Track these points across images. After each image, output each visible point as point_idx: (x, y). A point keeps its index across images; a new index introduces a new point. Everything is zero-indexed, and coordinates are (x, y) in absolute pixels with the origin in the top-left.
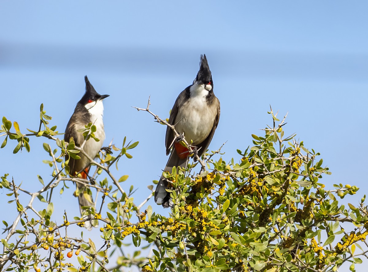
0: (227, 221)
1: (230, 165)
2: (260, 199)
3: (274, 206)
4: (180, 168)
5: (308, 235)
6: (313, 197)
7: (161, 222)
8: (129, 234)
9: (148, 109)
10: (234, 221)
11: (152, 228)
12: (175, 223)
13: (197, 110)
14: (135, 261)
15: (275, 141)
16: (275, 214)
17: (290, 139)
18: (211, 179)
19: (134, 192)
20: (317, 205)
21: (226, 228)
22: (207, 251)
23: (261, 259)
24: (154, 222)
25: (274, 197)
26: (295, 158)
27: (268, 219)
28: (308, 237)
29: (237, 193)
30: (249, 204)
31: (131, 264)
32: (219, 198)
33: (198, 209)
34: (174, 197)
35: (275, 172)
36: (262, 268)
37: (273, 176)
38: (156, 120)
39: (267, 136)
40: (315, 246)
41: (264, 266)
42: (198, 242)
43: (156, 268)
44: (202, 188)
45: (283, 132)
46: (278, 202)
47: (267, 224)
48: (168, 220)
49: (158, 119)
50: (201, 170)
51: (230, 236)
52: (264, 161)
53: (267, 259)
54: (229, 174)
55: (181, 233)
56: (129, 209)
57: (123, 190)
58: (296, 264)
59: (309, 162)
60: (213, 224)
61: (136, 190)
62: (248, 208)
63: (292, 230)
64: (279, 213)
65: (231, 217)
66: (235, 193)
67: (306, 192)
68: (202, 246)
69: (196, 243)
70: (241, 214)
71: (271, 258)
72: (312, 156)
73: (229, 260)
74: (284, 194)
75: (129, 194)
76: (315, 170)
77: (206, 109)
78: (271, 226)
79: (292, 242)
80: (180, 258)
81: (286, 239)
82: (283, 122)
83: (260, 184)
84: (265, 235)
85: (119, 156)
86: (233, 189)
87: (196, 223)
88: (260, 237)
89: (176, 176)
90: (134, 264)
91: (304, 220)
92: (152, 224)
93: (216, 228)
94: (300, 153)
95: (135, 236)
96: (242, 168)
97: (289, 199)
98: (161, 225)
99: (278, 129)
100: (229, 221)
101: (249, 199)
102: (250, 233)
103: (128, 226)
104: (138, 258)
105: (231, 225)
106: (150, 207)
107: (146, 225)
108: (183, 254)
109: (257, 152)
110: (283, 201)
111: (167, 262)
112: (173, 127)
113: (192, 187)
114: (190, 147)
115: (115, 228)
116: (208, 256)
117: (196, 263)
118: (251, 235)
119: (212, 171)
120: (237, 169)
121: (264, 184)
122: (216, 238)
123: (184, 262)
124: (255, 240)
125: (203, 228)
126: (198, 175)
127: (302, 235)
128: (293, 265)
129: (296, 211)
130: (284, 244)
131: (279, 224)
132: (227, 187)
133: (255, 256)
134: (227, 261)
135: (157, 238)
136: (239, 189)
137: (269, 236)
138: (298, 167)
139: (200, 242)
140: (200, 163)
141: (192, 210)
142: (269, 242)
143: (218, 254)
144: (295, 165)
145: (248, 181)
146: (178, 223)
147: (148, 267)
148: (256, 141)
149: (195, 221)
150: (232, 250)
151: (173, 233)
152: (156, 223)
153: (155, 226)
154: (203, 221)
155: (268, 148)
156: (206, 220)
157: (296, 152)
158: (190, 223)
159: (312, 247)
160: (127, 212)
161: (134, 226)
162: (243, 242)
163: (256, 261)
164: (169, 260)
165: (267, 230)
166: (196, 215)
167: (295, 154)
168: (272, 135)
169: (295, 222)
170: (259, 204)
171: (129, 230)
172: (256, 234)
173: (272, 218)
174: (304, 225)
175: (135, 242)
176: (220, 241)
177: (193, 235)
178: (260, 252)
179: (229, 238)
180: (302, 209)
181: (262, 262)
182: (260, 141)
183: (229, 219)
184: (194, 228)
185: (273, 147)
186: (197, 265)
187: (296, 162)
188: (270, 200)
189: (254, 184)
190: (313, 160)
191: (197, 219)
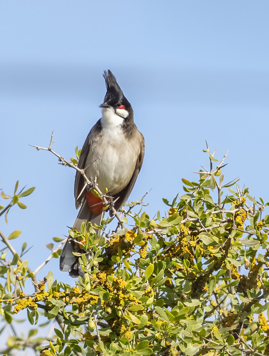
0: (150, 292)
1: (155, 220)
2: (192, 263)
3: (211, 272)
4: (91, 225)
5: (254, 309)
6: (262, 260)
7: (65, 292)
8: (23, 308)
9: (50, 148)
10: (159, 291)
11: (54, 302)
12: (83, 294)
13: (114, 146)
14: (30, 343)
15: (213, 188)
16: (212, 282)
17: (232, 185)
18: (131, 238)
19: (27, 251)
20: (266, 271)
21: (150, 301)
22: (125, 332)
23: (194, 342)
24: (56, 293)
25: (211, 261)
26: (239, 211)
27: (203, 288)
28: (254, 311)
29: (163, 255)
30: (178, 269)
31: (25, 346)
32: (140, 261)
33: (114, 277)
34: (84, 263)
35: (213, 228)
36: (195, 353)
37: (210, 233)
38: (61, 162)
39: (202, 181)
40: (263, 324)
41: (198, 350)
42: (113, 320)
43: (58, 353)
44: (119, 249)
45: (223, 176)
46: (216, 267)
47: (201, 295)
48: (73, 290)
49: (63, 161)
50: (118, 227)
51: (154, 312)
52: (200, 215)
53: (203, 341)
54: (155, 231)
55: (91, 309)
56: (22, 275)
57: (14, 249)
58: (240, 348)
59: (257, 214)
60: (134, 296)
61: (30, 248)
62: (177, 275)
63: (235, 303)
64: (218, 280)
65: (155, 287)
66: (161, 255)
67: (252, 253)
68: (119, 325)
69: (110, 321)
70: (168, 282)
71: (208, 340)
72: (260, 206)
73: (153, 343)
74: (224, 257)
75: (22, 254)
76: (264, 225)
77: (125, 144)
78: (207, 297)
79: (235, 318)
80: (90, 339)
81: (226, 316)
82: (222, 162)
83: (193, 243)
84: (200, 309)
85: (10, 206)
86: (158, 250)
87: (111, 296)
88: (193, 313)
89: (87, 235)
90: (29, 346)
91: (250, 289)
92: (52, 295)
93: (137, 302)
94: (246, 204)
95: (31, 311)
96: (171, 224)
97: (230, 262)
98: (65, 297)
99: (216, 171)
100: (153, 291)
101: (179, 262)
102: (180, 308)
103: (22, 297)
104: (34, 338)
105: (155, 297)
106: (50, 273)
107: (45, 297)
108: (93, 334)
109: (188, 201)
110: (222, 265)
111: (74, 345)
112: (82, 171)
113: (106, 249)
114: (104, 198)
115: (4, 300)
116: (126, 337)
117: (111, 347)
118: (181, 310)
119: (132, 228)
120: (164, 226)
121: (198, 243)
122: (136, 313)
123: (95, 346)
124: (187, 317)
125: (119, 302)
126: (115, 233)
127: (247, 309)
128: (236, 350)
129: (240, 278)
130: (223, 322)
131: (217, 295)
132: (149, 247)
133: (186, 338)
134: (150, 344)
135: (59, 313)
136: (166, 250)
137: (205, 311)
138: (243, 221)
139: (116, 320)
140: (117, 217)
141: (106, 278)
142: (205, 318)
143: (139, 335)
144: (239, 219)
145: (178, 240)
146: (86, 294)
147: (48, 352)
148: (187, 187)
149: (110, 292)
150: (157, 330)
151: (79, 306)
152: (58, 295)
153: (57, 298)
154: (120, 293)
155: (203, 197)
156: (125, 292)
157: (241, 203)
158: (103, 295)
159: (260, 325)
160: (20, 279)
161: (30, 297)
162: (171, 319)
163: (188, 344)
164: (76, 342)
165: (202, 303)
166: (111, 285)
167: (239, 205)
168: (208, 180)
169: (238, 293)
170: (192, 270)
171: (24, 303)
172: (188, 309)
173: (208, 287)
174: (251, 297)
175: (31, 318)
176: (141, 318)
177: (106, 310)
178: (193, 332)
179: (153, 313)
180: (247, 276)
181: (196, 344)
182: (192, 188)
183: (153, 290)
184: (109, 302)
185: (210, 195)
186: (112, 350)
187: (240, 215)
188: (205, 264)
189: (185, 243)
190: (261, 212)
191: (112, 290)
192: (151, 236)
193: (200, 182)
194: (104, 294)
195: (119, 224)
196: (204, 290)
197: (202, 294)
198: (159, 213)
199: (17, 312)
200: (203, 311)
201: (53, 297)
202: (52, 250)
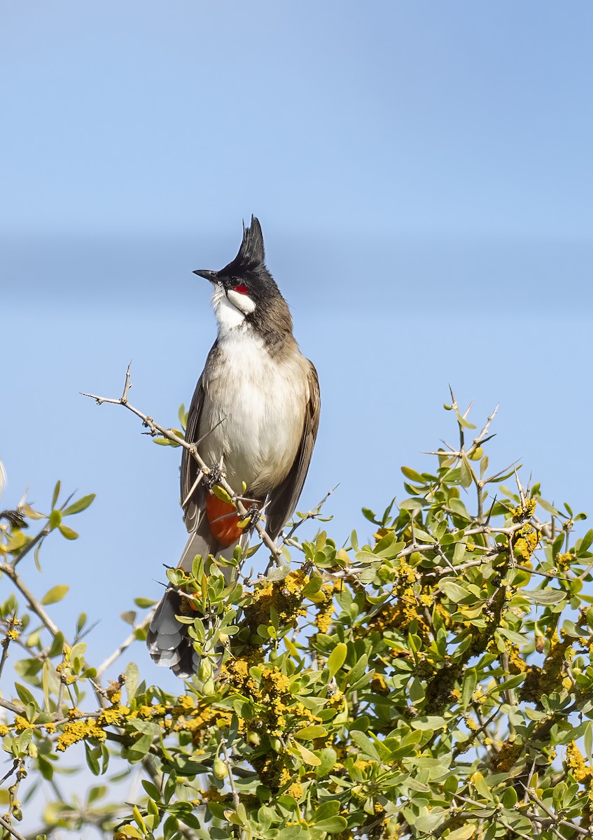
0: (340, 702)
1: (347, 551)
2: (426, 642)
3: (465, 659)
5: (557, 734)
6: (571, 632)
7: (163, 707)
8: (77, 741)
9: (124, 398)
10: (359, 701)
11: (140, 726)
12: (201, 710)
14: (92, 815)
15: (465, 484)
16: (468, 681)
17: (506, 477)
18: (297, 587)
19: (89, 631)
20: (580, 655)
21: (339, 720)
22: (289, 783)
23: (433, 803)
24: (143, 707)
25: (465, 635)
26: (521, 529)
27: (449, 694)
28: (557, 740)
29: (365, 625)
30: (397, 654)
31: (81, 821)
32: (318, 640)
33: (263, 668)
34: (199, 637)
35: (468, 568)
36: (436, 827)
37: (461, 578)
38: (148, 430)
39: (443, 470)
40: (577, 765)
41: (442, 821)
42: (264, 758)
43: (151, 831)
44: (272, 611)
45: (487, 460)
46: (476, 648)
47: (447, 708)
48: (181, 702)
49: (151, 424)
50: (270, 565)
51: (349, 743)
52: (441, 538)
53: (451, 801)
54: (346, 573)
55: (217, 736)
56: (73, 673)
57: (55, 624)
58: (529, 813)
59: (558, 537)
60: (305, 708)
61: (94, 625)
62: (395, 667)
63: (517, 721)
64: (480, 676)
65: (351, 691)
66: (361, 627)
67: (551, 619)
68: (276, 769)
69: (258, 762)
70: (377, 682)
71: (462, 798)
72: (566, 521)
73: (348, 807)
74: (492, 627)
76: (574, 559)
78: (458, 712)
79: (517, 754)
80: (217, 803)
81: (499, 749)
82: (485, 432)
83: (427, 600)
84: (443, 737)
85: (43, 534)
86: (354, 615)
87: (258, 709)
88: (430, 744)
89: (204, 581)
90: (88, 822)
91: (548, 695)
92: (137, 712)
93: (312, 720)
95: (92, 747)
96: (379, 557)
97: (505, 639)
98: (164, 716)
99: (471, 450)
100: (345, 700)
101: (397, 640)
102: (403, 733)
103: (72, 718)
104: (100, 805)
105: (351, 713)
106: (132, 667)
107: (121, 716)
108: (224, 792)
109: (415, 513)
110: (489, 644)
111: (182, 813)
112: (193, 447)
113: (247, 611)
114: (240, 502)
115: (37, 726)
116: (292, 795)
117: (261, 816)
118: (406, 737)
119: (299, 566)
120: (367, 561)
121: (438, 601)
122: (312, 746)
123: (228, 814)
124: (418, 751)
125: (276, 720)
126: (263, 576)
127: (542, 735)
128: (522, 817)
129: (526, 671)
130: (494, 762)
131: (480, 708)
132: (337, 610)
133: (417, 795)
134: (342, 808)
135: (152, 750)
136: (371, 615)
137: (454, 741)
138: (530, 552)
139: (269, 758)
141: (246, 672)
142: (456, 754)
143: (318, 790)
144: (521, 546)
145: (395, 593)
146: (207, 709)
147: (131, 828)
148: (413, 484)
149: (255, 701)
150: (357, 779)
151: (194, 736)
152: (148, 711)
153: (148, 717)
154: (278, 701)
155: (445, 504)
156: (286, 699)
157: (525, 510)
158: (241, 707)
159: (570, 769)
160: (69, 680)
161: (90, 718)
162: (384, 756)
163: (420, 809)
164: (187, 807)
165: (448, 724)
166: (258, 686)
167: (521, 516)
168: (456, 468)
169: (522, 702)
170: (426, 654)
171: (78, 730)
172: (419, 736)
173: (461, 692)
174: (549, 709)
175: (93, 761)
176: (323, 755)
177: (249, 739)
178: (431, 784)
179: (348, 747)
180: (541, 667)
181: (437, 809)
182: (423, 486)
183: (347, 697)
184: (254, 722)
185: (461, 499)
186: (263, 821)
187: (524, 538)
188: (454, 642)
189: (409, 600)
190: (568, 534)
191: (261, 696)
192: (338, 586)
193: (439, 473)
194: (243, 706)
195: (272, 559)
196: (452, 697)
197: (448, 705)
198: (354, 534)
199: (64, 748)
200: (451, 741)
201: (139, 716)
202: (132, 624)
